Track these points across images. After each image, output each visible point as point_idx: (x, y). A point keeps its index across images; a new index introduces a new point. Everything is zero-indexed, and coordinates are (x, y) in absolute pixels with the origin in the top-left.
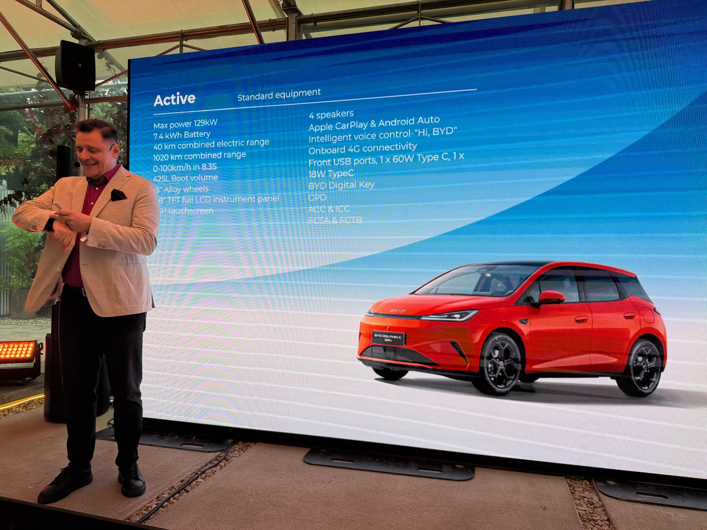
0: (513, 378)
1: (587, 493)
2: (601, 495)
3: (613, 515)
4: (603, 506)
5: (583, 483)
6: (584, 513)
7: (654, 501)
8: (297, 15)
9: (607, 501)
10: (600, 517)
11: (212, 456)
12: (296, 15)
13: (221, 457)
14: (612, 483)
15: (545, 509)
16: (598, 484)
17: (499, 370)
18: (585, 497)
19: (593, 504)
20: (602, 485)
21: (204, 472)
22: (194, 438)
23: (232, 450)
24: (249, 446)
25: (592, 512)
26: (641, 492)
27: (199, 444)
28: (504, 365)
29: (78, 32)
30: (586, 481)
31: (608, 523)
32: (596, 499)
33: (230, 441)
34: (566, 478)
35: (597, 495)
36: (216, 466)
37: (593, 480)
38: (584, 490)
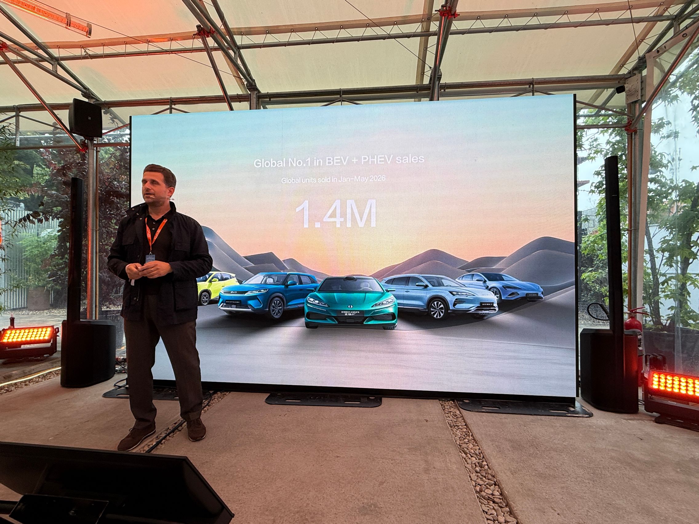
1: (452, 409)
2: (460, 409)
3: (469, 421)
4: (462, 416)
5: (450, 403)
6: (451, 421)
7: (492, 411)
8: (257, 92)
9: (464, 412)
10: (461, 424)
14: (467, 401)
15: (427, 421)
16: (459, 402)
18: (451, 412)
19: (456, 416)
20: (461, 403)
25: (455, 420)
26: (485, 406)
29: (87, 93)
30: (451, 401)
31: (465, 427)
32: (458, 412)
33: (211, 392)
34: (439, 400)
35: (459, 410)
37: (455, 400)
38: (451, 407)
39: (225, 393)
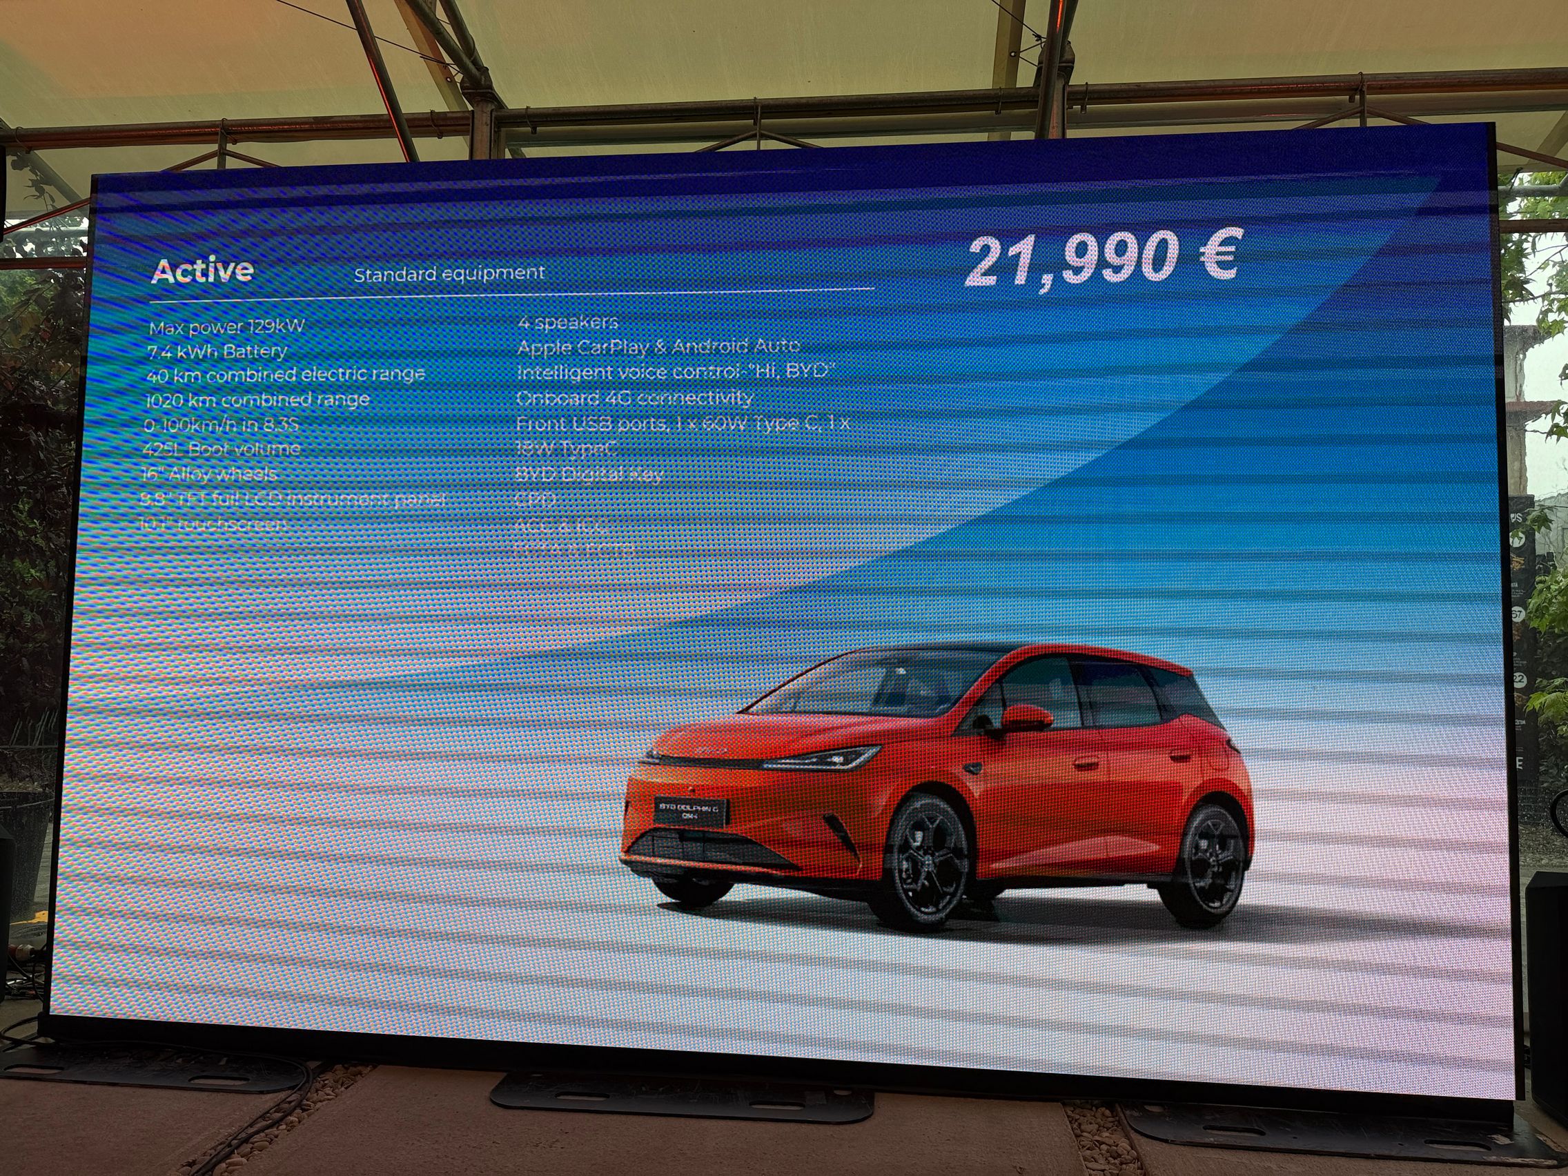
0: (952, 890)
1: (1106, 1134)
2: (1133, 1135)
4: (1138, 1159)
5: (1098, 1115)
7: (1239, 1142)
8: (493, 107)
9: (1145, 1146)
11: (267, 1101)
12: (490, 108)
13: (290, 1102)
14: (1155, 1109)
15: (1020, 1172)
16: (1128, 1112)
17: (923, 876)
19: (1119, 1156)
20: (1136, 1114)
21: (246, 1141)
22: (223, 1062)
23: (318, 1085)
24: (360, 1073)
25: (1115, 1171)
26: (1213, 1124)
27: (236, 1075)
28: (934, 862)
30: (1103, 1109)
32: (1124, 1144)
33: (313, 1065)
34: (1064, 1105)
35: (1128, 1137)
36: (276, 1123)
37: (1117, 1105)
38: (1101, 1127)
39: (360, 1068)
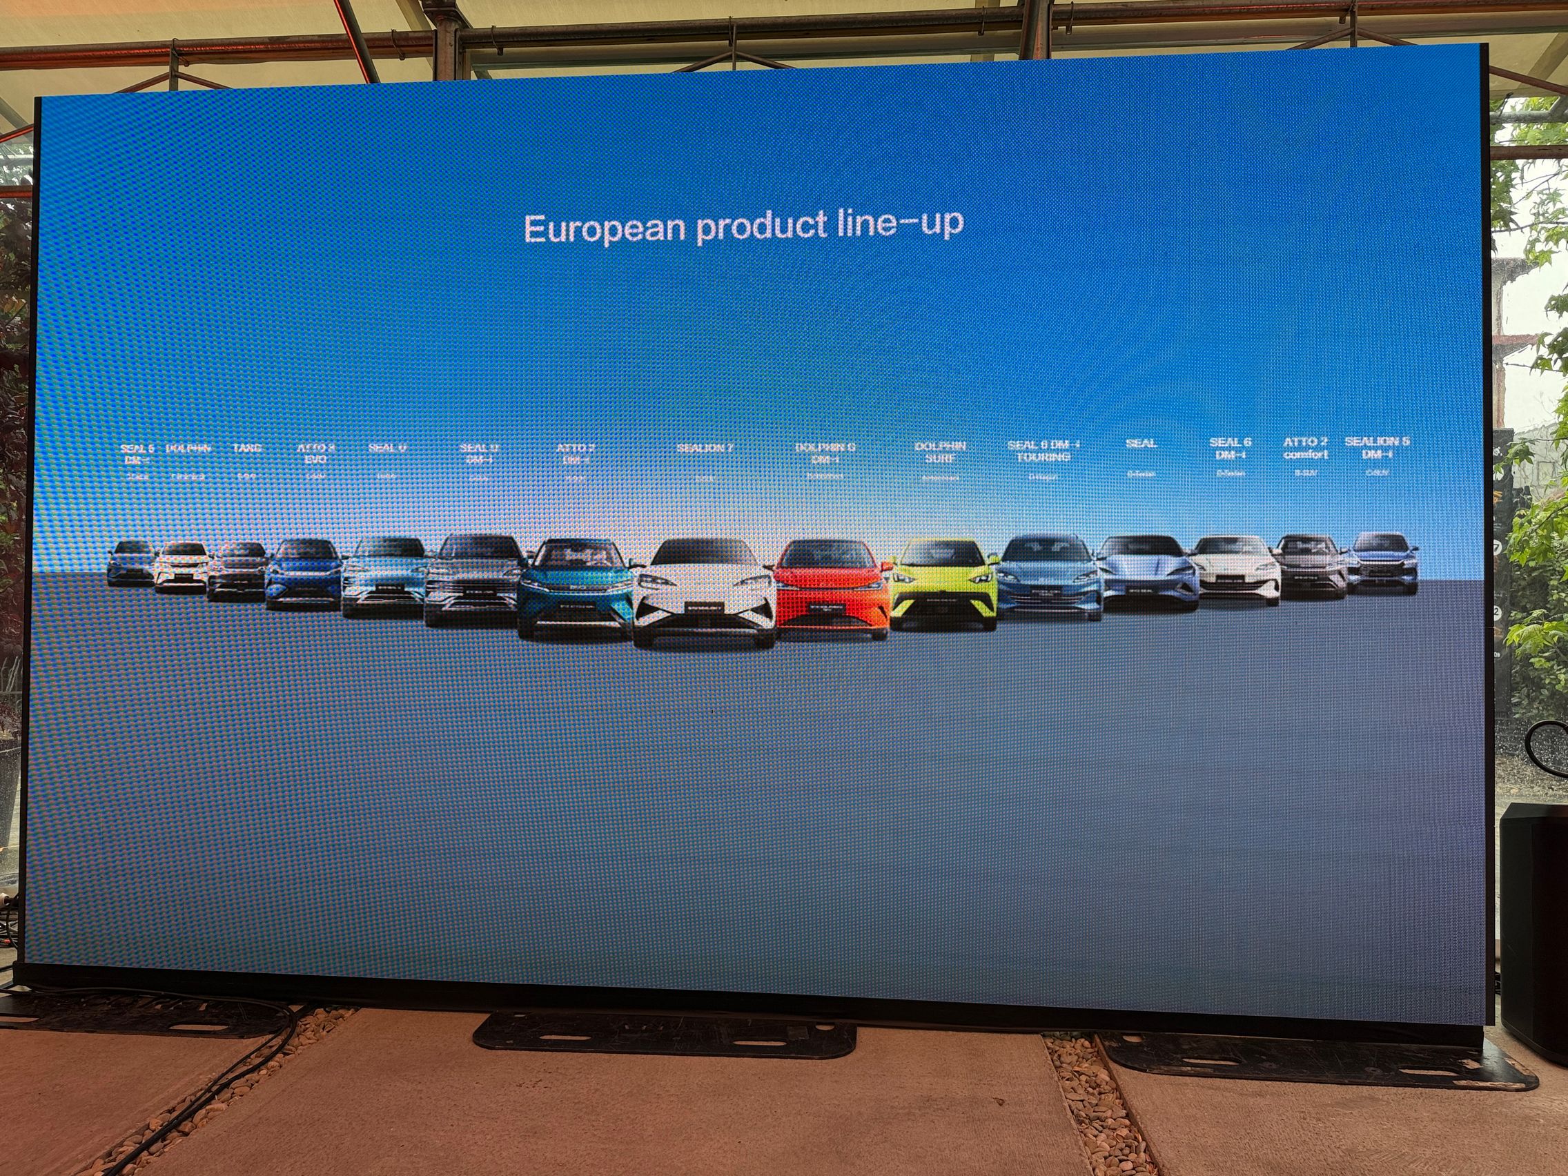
2: (1112, 1065)
3: (1137, 1104)
4: (1117, 1089)
5: (1078, 1046)
6: (1080, 1105)
8: (457, 27)
9: (1127, 1077)
10: (1111, 1110)
11: (249, 1045)
12: (454, 26)
13: (271, 1047)
14: (1133, 1039)
15: (1001, 1103)
16: (1107, 1043)
18: (1080, 1074)
19: (1099, 1086)
20: (1115, 1045)
22: (203, 1008)
25: (1095, 1102)
27: (216, 1020)
30: (1083, 1040)
31: (1127, 1122)
32: (1104, 1076)
33: (295, 1008)
34: (1044, 1036)
35: (1107, 1068)
36: (256, 1069)
37: (1096, 1036)
38: (1081, 1058)
